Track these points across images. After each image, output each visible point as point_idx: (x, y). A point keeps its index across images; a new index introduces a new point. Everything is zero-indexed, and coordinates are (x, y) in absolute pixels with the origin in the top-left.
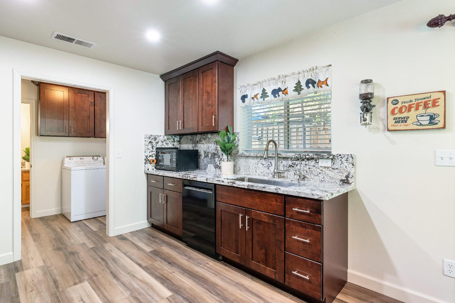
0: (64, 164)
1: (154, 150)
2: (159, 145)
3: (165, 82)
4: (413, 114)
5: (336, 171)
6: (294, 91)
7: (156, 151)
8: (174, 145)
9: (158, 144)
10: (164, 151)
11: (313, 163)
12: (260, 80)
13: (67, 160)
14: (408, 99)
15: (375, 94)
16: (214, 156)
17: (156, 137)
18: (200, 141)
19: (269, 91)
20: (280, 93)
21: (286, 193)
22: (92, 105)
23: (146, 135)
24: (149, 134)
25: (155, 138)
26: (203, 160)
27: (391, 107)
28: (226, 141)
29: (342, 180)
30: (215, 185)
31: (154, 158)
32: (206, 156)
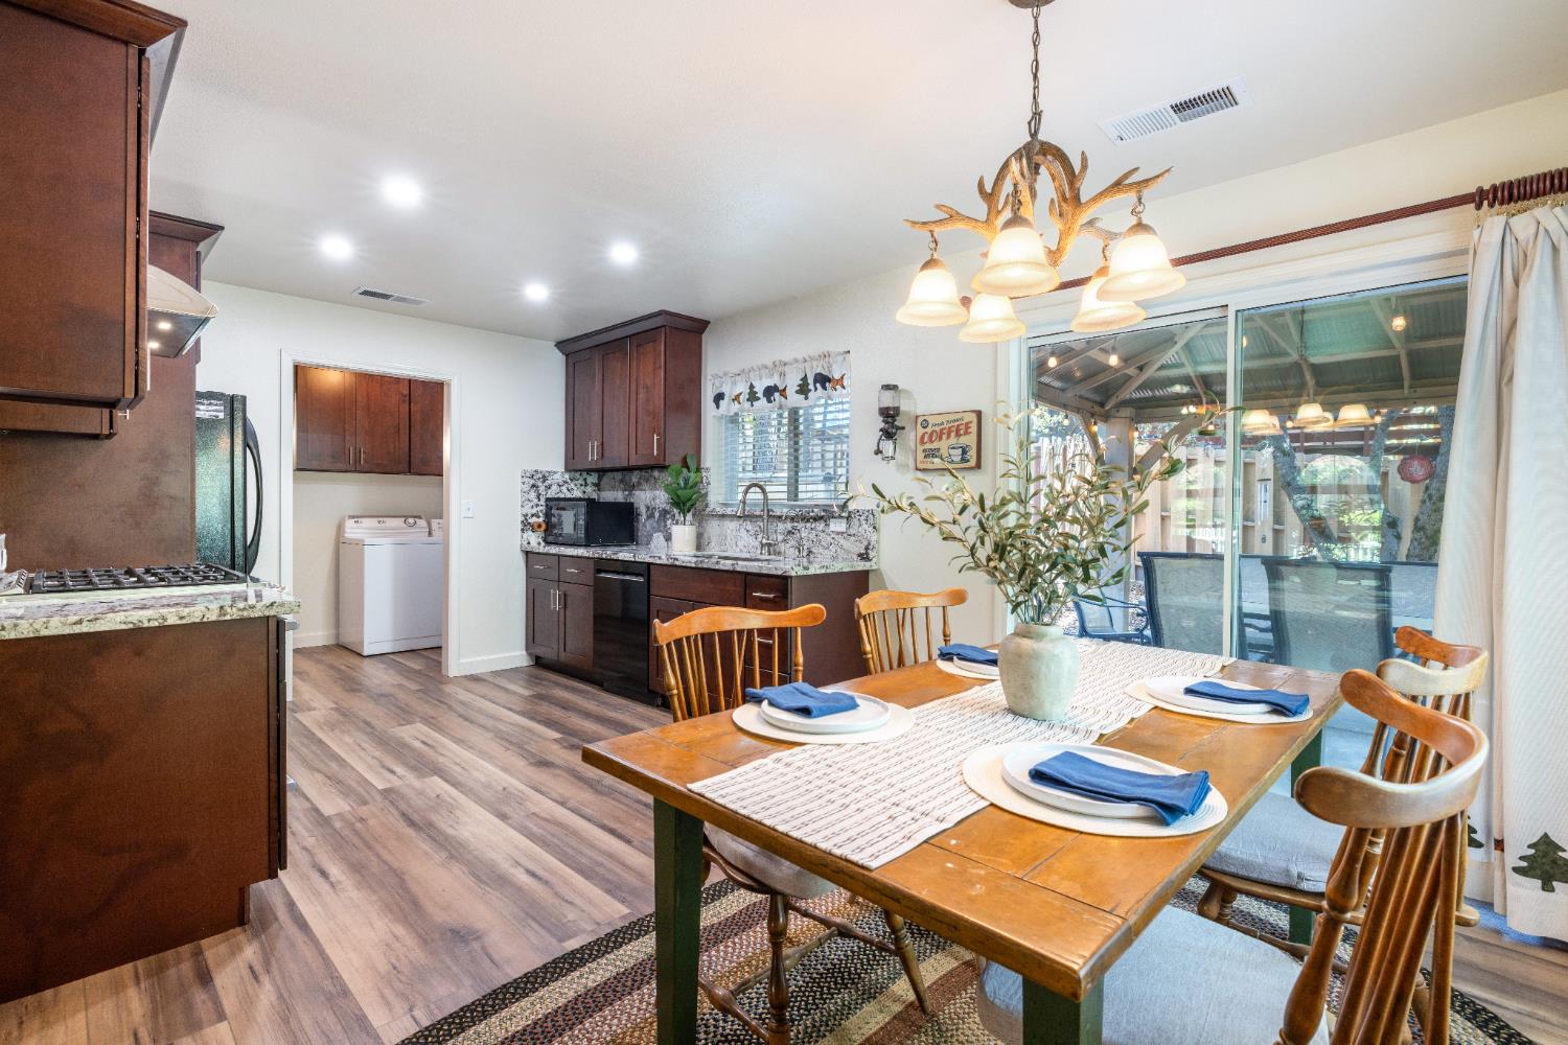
0: (344, 532)
1: (542, 502)
2: (552, 493)
3: (567, 356)
4: (943, 445)
5: (853, 538)
6: (797, 392)
7: (547, 505)
8: (584, 492)
9: (549, 491)
10: (562, 504)
11: (820, 526)
12: (747, 366)
13: (350, 523)
14: (939, 419)
15: (902, 409)
16: (665, 516)
17: (547, 475)
18: (639, 484)
19: (759, 389)
20: (777, 395)
21: (745, 570)
22: (404, 401)
23: (525, 471)
24: (531, 468)
25: (544, 477)
26: (644, 524)
27: (921, 431)
28: (682, 485)
29: (860, 555)
30: (649, 564)
31: (541, 520)
32: (651, 516)
